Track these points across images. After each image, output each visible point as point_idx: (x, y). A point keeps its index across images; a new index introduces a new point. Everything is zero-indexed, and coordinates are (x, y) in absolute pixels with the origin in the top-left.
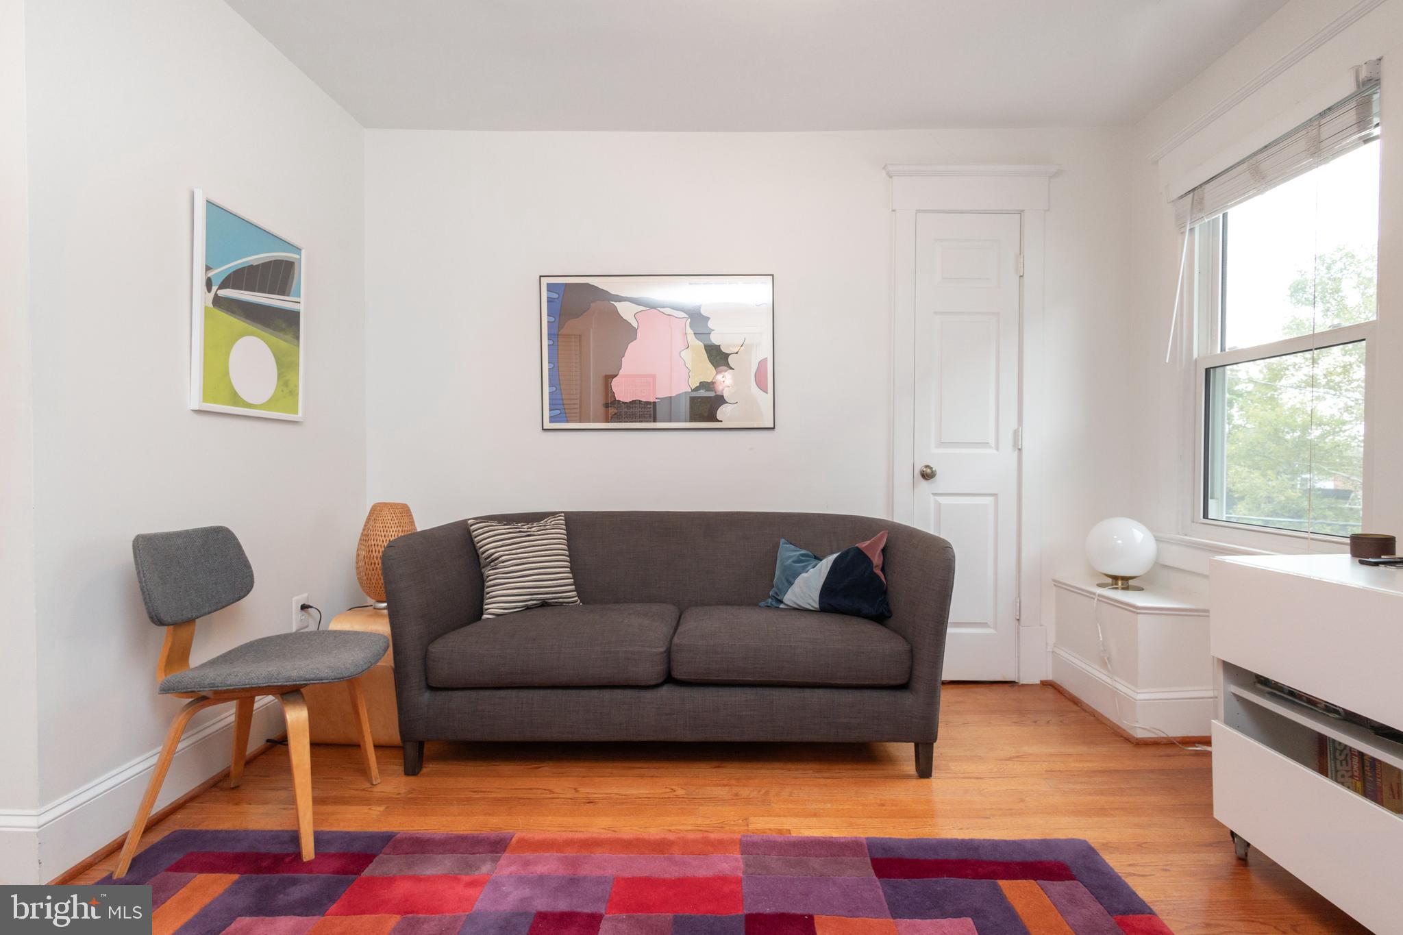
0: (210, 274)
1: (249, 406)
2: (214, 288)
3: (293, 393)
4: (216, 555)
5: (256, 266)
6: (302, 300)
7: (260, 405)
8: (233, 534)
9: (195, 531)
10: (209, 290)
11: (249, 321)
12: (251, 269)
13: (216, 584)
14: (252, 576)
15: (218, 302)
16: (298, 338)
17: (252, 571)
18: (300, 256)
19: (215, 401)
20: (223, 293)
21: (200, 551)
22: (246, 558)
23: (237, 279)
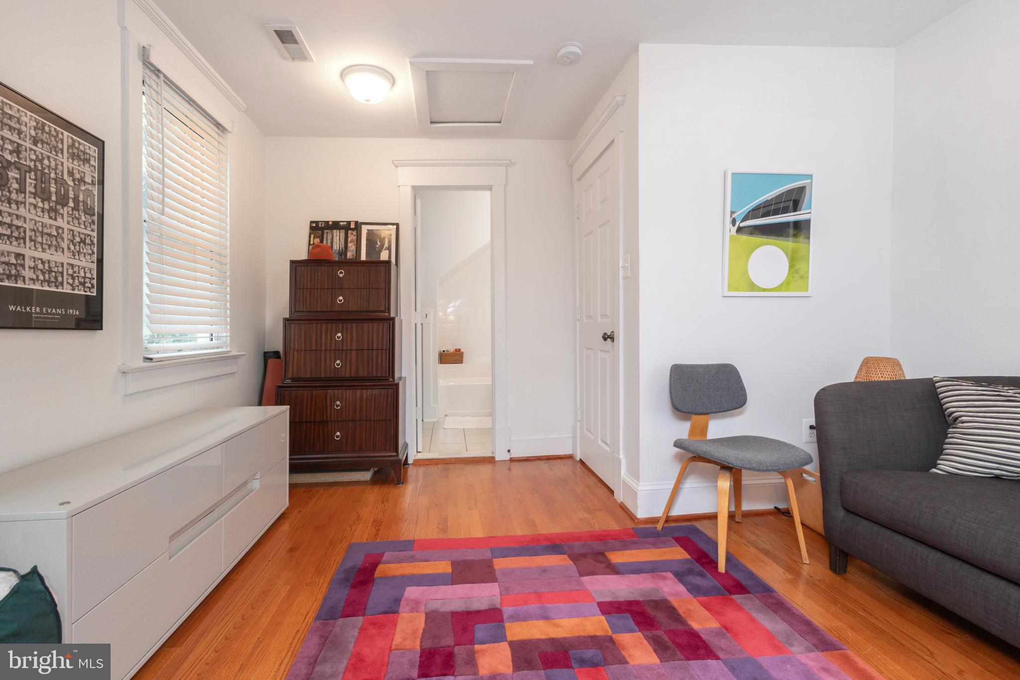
0: (734, 216)
1: (764, 290)
2: (737, 224)
3: (804, 277)
4: (723, 380)
5: (770, 200)
6: (813, 211)
7: (775, 288)
8: (736, 369)
9: (712, 365)
10: (734, 225)
11: (764, 237)
12: (767, 204)
13: (721, 397)
14: (746, 396)
15: (740, 230)
16: (808, 238)
17: (746, 393)
18: (812, 180)
19: (737, 290)
20: (743, 225)
21: (713, 377)
22: (743, 384)
23: (754, 213)
